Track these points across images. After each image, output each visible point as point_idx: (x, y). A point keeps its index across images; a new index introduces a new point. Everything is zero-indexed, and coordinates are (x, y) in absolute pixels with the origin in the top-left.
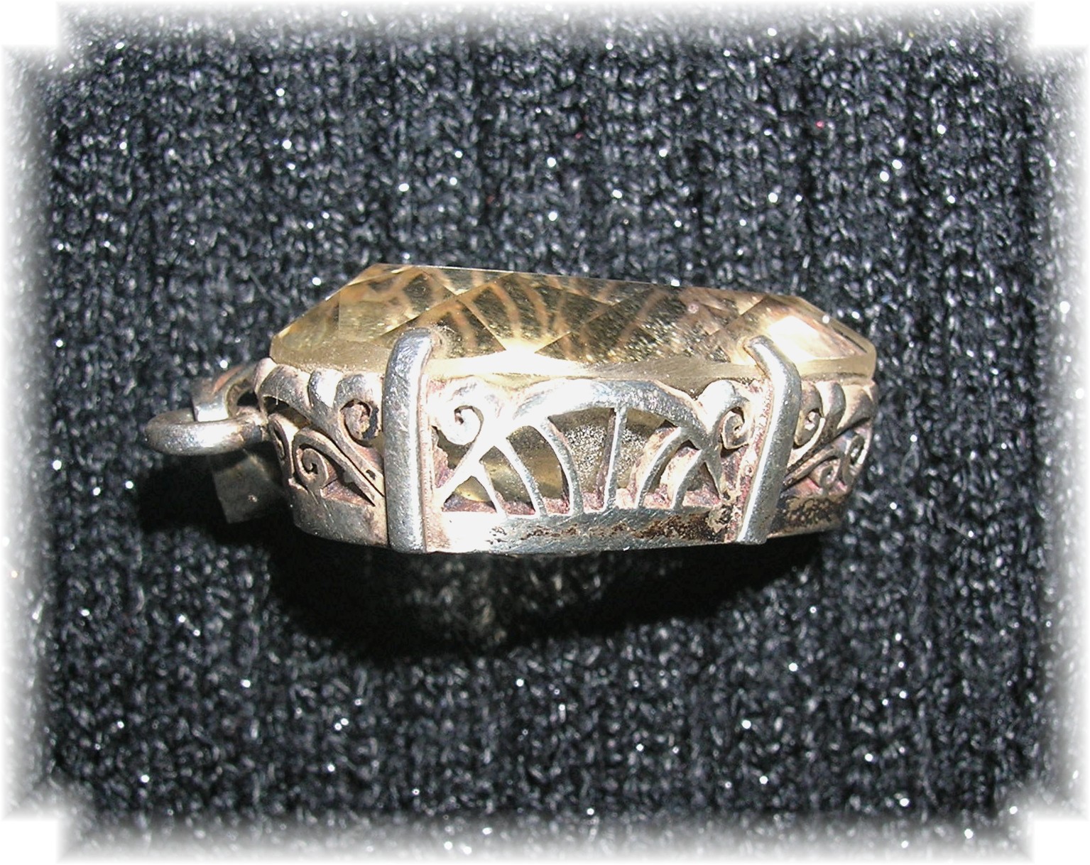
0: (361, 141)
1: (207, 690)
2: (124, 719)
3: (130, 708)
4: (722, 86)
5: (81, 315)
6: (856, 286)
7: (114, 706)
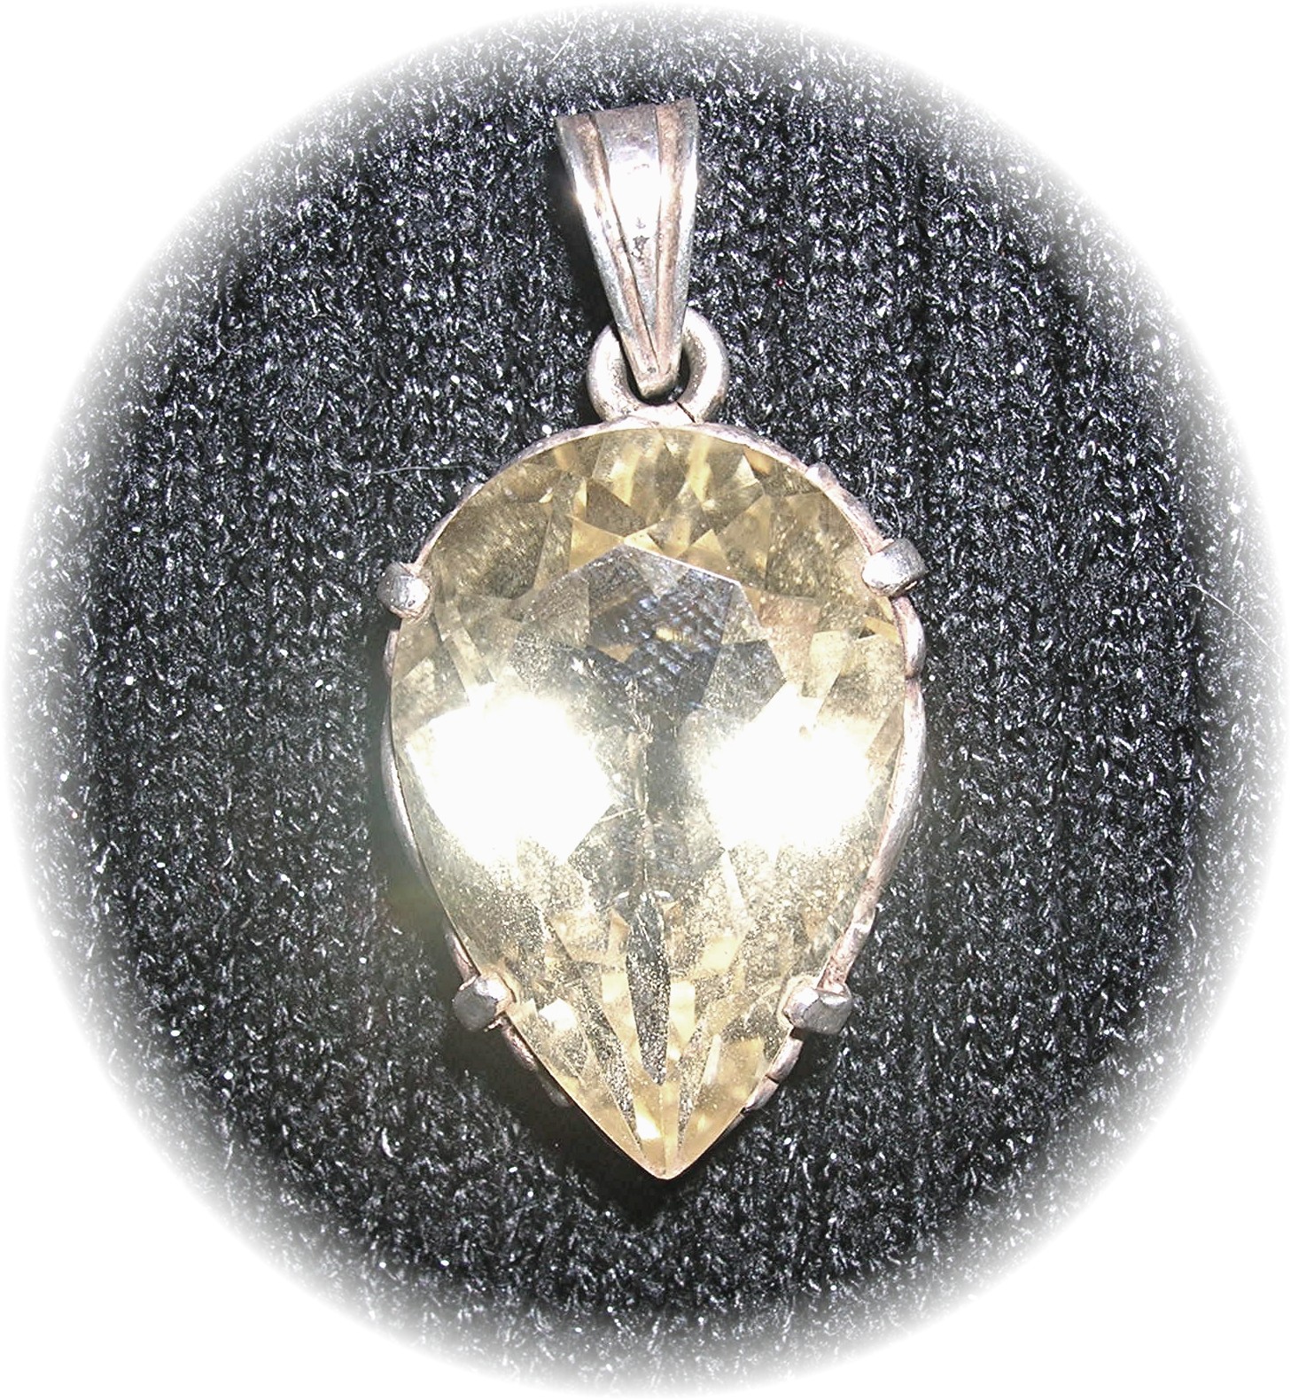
0: (499, 288)
1: (311, 967)
2: (206, 1000)
3: (214, 986)
4: (957, 232)
5: (160, 495)
6: (1118, 483)
7: (193, 984)
